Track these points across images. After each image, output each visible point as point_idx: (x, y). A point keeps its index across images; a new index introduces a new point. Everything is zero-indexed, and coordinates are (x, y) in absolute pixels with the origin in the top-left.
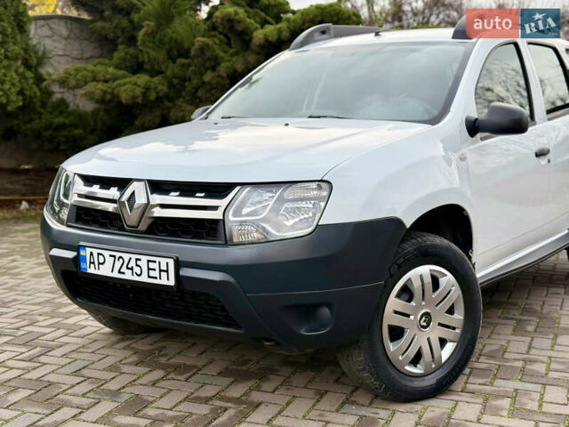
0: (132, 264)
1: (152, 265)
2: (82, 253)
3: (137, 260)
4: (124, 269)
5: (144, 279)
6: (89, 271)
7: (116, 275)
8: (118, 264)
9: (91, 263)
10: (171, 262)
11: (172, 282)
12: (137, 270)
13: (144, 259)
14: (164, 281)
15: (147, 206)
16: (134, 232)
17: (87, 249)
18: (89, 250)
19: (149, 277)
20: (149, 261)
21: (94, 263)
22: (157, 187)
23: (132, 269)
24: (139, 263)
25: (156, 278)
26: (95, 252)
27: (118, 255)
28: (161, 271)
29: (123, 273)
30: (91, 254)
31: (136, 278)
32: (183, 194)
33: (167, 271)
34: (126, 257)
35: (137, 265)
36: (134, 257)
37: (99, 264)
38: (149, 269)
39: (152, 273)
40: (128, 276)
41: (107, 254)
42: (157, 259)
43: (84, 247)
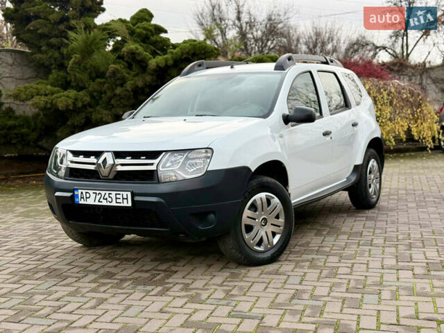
0: (107, 196)
1: (118, 196)
2: (76, 193)
3: (109, 194)
4: (102, 200)
5: (114, 204)
6: (80, 202)
7: (97, 203)
8: (98, 197)
9: (81, 198)
10: (129, 194)
11: (130, 204)
12: (109, 199)
13: (114, 193)
14: (125, 204)
15: (114, 165)
16: (106, 179)
18: (80, 191)
19: (117, 203)
20: (116, 194)
21: (83, 198)
22: (118, 155)
23: (106, 199)
25: (121, 203)
26: (84, 191)
27: (98, 192)
28: (123, 199)
29: (101, 202)
30: (82, 193)
31: (109, 204)
32: (133, 158)
33: (127, 199)
34: (103, 193)
35: (109, 197)
36: (108, 192)
37: (87, 198)
38: (116, 198)
39: (118, 201)
40: (104, 203)
41: (91, 192)
42: (121, 193)
43: (77, 189)
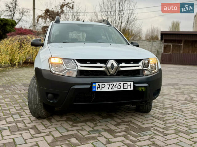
0: (117, 85)
1: (125, 85)
2: (94, 85)
3: (119, 84)
4: (114, 87)
5: (122, 89)
6: (97, 90)
7: (110, 90)
8: (111, 86)
9: (98, 88)
10: (132, 83)
11: (132, 89)
13: (122, 83)
14: (129, 89)
17: (96, 83)
19: (124, 88)
20: (124, 84)
21: (100, 88)
23: (117, 87)
24: (120, 85)
25: (126, 88)
26: (101, 84)
27: (111, 83)
28: (128, 86)
29: (113, 89)
30: (99, 85)
31: (118, 90)
33: (130, 86)
34: (115, 84)
35: (119, 86)
36: (118, 83)
37: (102, 87)
39: (125, 87)
40: (115, 89)
41: (106, 84)
42: (127, 83)
43: (95, 83)
